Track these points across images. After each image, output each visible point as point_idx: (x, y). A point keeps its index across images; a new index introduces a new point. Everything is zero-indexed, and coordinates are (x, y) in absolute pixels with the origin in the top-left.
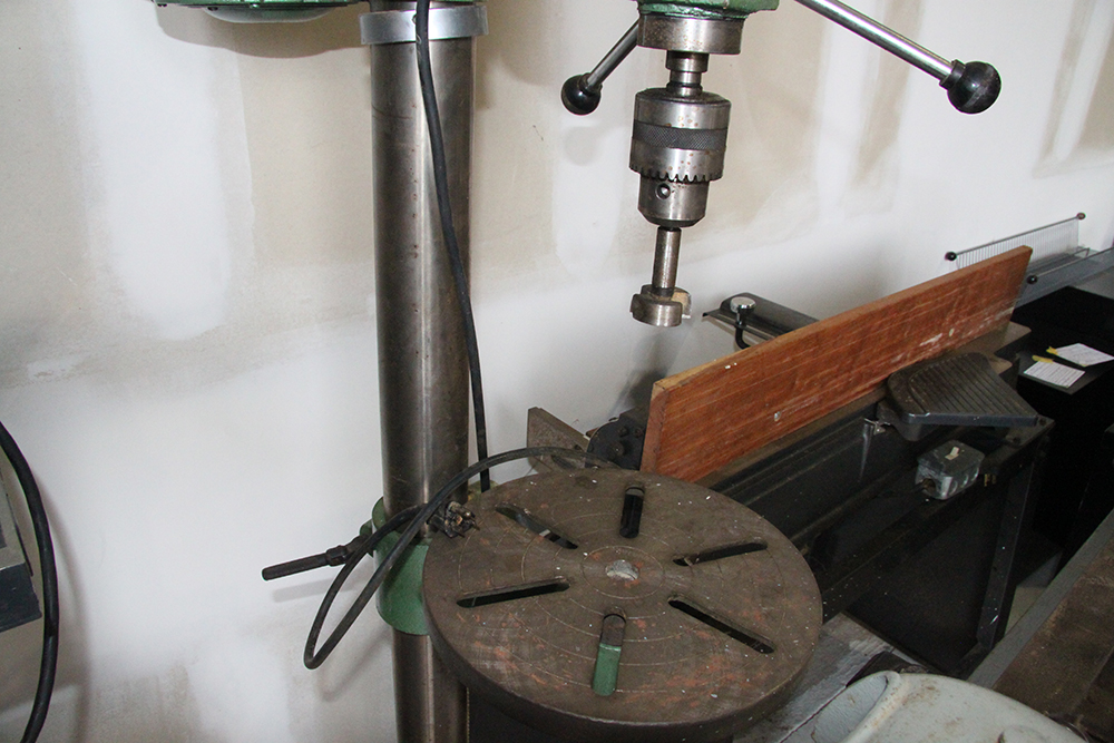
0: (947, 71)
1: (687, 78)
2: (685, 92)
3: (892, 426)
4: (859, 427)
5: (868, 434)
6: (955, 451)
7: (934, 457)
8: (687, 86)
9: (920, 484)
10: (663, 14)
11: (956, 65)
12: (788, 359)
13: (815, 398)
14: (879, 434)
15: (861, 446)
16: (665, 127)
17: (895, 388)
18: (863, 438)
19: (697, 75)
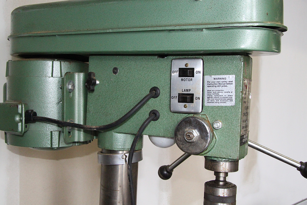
0: (299, 165)
1: (222, 179)
2: (221, 183)
8: (222, 181)
10: (216, 160)
11: (301, 163)
16: (215, 196)
19: (225, 178)
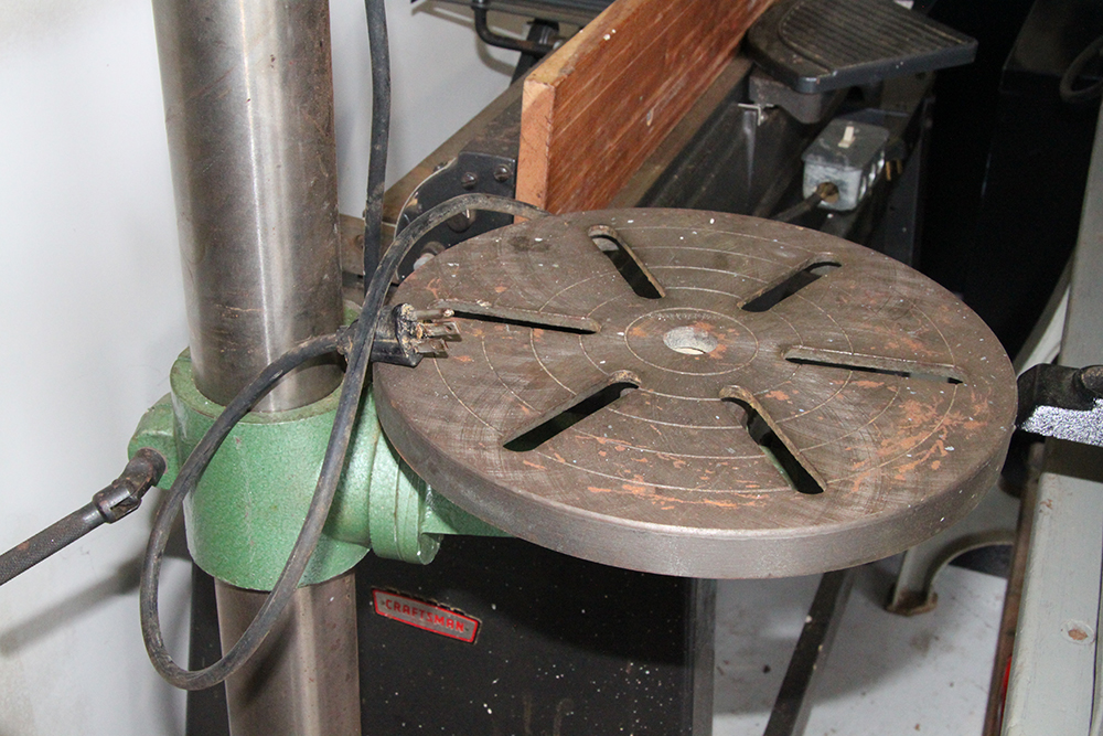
3: (776, 107)
4: (738, 117)
5: (751, 126)
6: (849, 134)
7: (822, 149)
9: (814, 195)
12: (660, 16)
13: (681, 82)
14: (764, 123)
15: (744, 147)
17: (768, 48)
18: (745, 136)
